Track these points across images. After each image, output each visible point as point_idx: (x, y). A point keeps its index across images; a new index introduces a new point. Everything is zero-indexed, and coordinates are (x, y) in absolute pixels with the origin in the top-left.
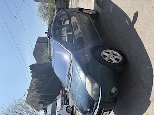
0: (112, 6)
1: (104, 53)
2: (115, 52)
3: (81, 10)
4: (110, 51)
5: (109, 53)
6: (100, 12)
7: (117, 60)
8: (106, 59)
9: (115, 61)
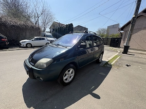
0: (104, 74)
1: (71, 70)
2: (72, 77)
3: (103, 53)
4: (73, 74)
5: (72, 73)
6: (100, 65)
7: (66, 79)
8: (67, 72)
9: (65, 78)
